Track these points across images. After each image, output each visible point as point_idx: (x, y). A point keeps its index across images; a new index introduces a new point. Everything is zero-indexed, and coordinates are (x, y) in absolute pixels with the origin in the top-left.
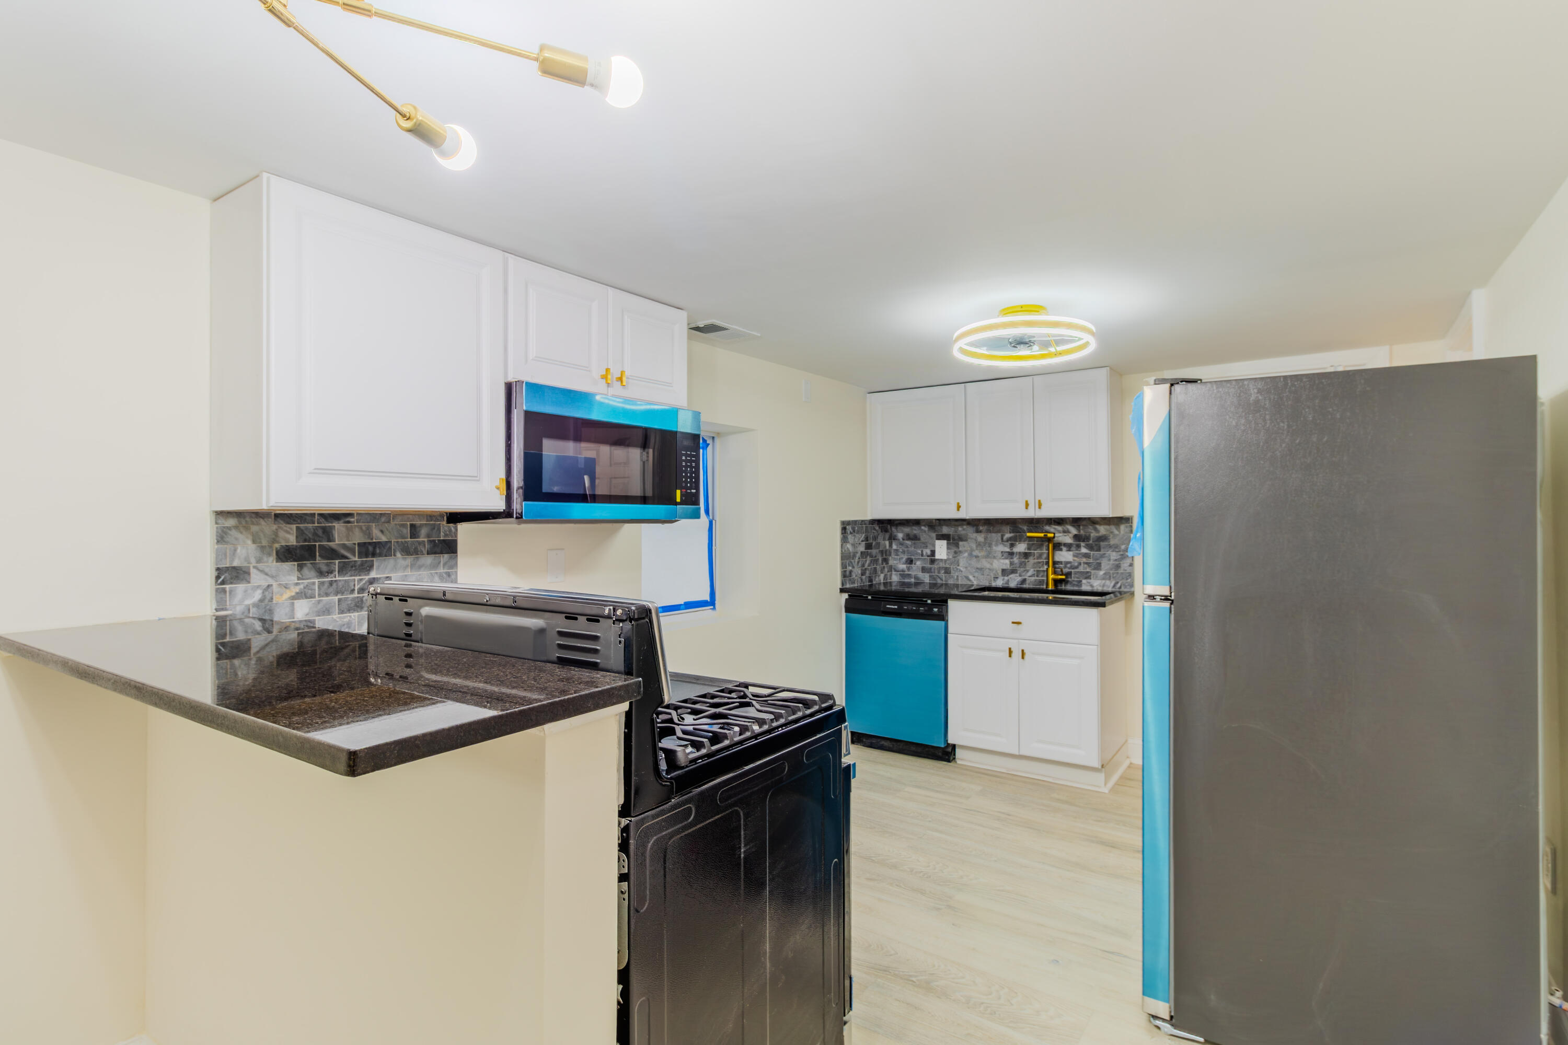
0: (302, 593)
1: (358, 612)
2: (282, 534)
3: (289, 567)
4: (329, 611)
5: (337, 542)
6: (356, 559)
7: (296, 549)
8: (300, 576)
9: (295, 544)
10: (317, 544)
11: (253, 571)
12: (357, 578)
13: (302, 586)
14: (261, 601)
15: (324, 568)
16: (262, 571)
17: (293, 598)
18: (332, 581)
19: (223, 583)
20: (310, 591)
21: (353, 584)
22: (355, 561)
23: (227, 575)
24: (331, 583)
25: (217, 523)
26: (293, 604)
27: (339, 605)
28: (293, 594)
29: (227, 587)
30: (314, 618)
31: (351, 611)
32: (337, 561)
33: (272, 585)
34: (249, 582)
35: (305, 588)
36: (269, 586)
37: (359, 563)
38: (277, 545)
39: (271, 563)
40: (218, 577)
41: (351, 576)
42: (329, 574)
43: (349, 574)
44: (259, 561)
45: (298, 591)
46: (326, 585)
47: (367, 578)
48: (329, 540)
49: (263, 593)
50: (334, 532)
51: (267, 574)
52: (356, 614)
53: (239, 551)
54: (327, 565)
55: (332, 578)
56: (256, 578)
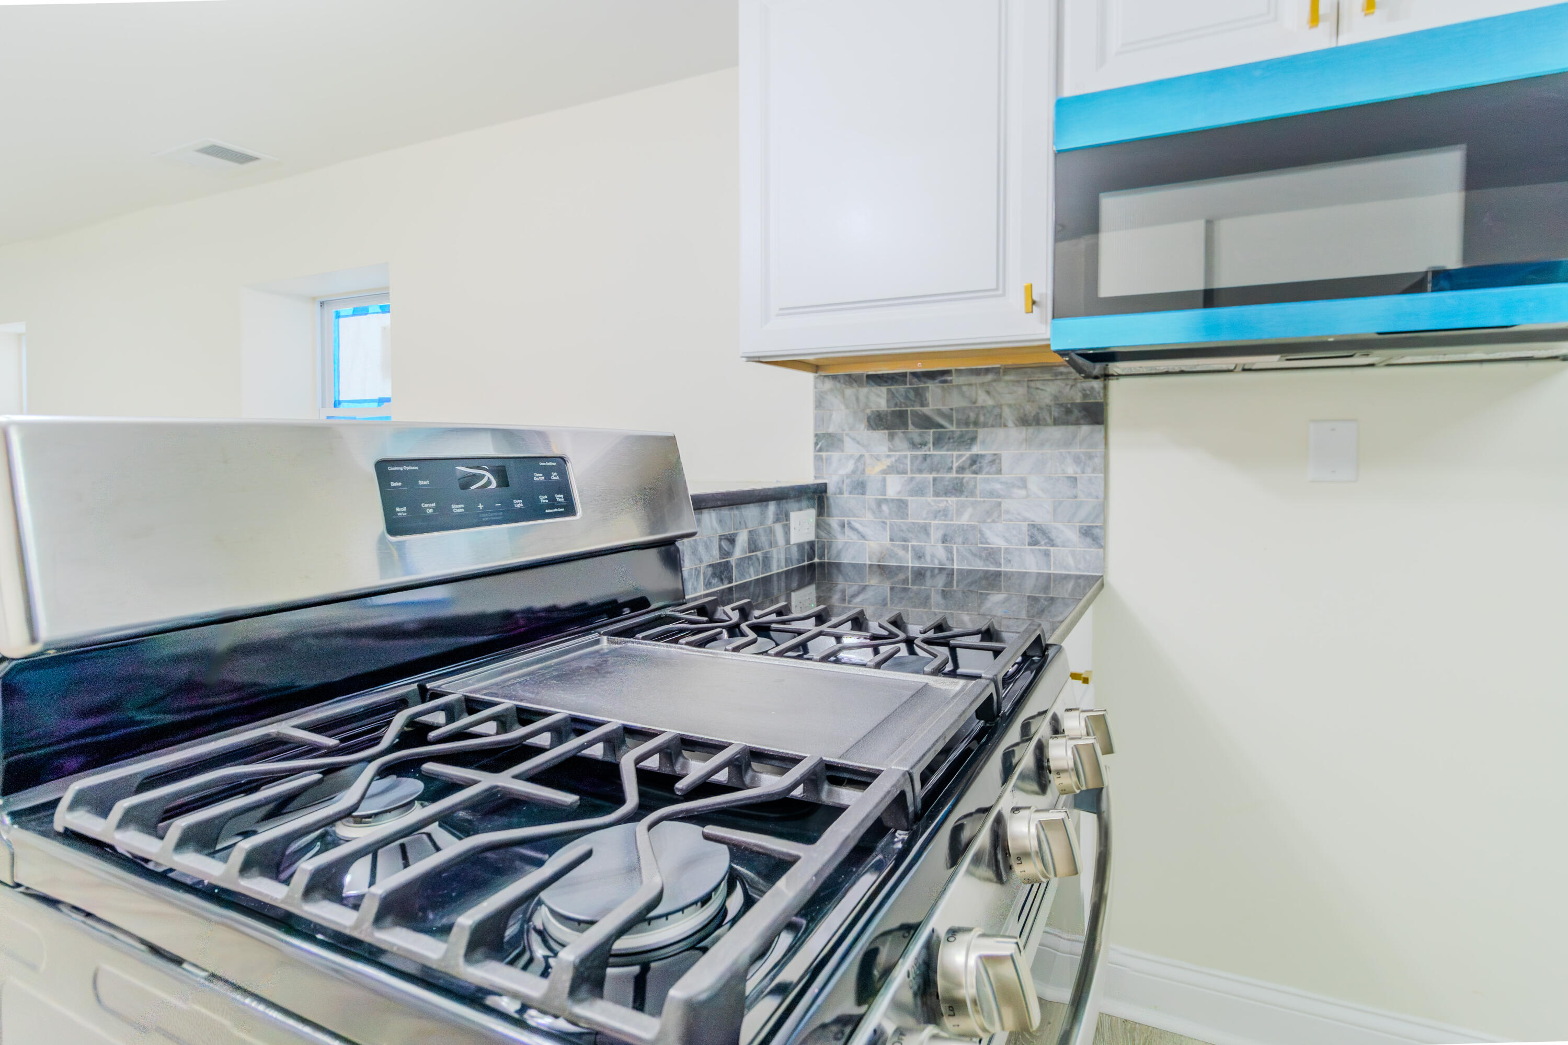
0: (893, 466)
1: (956, 497)
2: (873, 398)
3: (880, 435)
4: (922, 491)
5: (931, 407)
6: (954, 428)
7: (886, 415)
8: (891, 447)
9: (886, 409)
10: (909, 409)
11: (847, 440)
12: (955, 453)
13: (893, 459)
14: (854, 472)
15: (917, 439)
16: (853, 439)
17: (885, 472)
18: (926, 455)
19: (820, 450)
20: (902, 466)
21: (950, 460)
22: (952, 432)
23: (823, 441)
24: (925, 458)
25: (815, 387)
26: (884, 480)
27: (934, 485)
28: (885, 467)
29: (824, 454)
30: (906, 498)
31: (949, 495)
32: (932, 431)
33: (863, 455)
34: (843, 451)
35: (896, 461)
36: (861, 456)
37: (958, 434)
38: (868, 411)
39: (863, 432)
40: (816, 444)
41: (948, 450)
42: (923, 447)
43: (945, 448)
44: (852, 428)
45: (889, 464)
46: (920, 459)
47: (968, 453)
48: (922, 405)
49: (855, 463)
50: (927, 395)
51: (858, 443)
52: (954, 499)
53: (834, 416)
54: (920, 435)
55: (925, 451)
56: (850, 447)
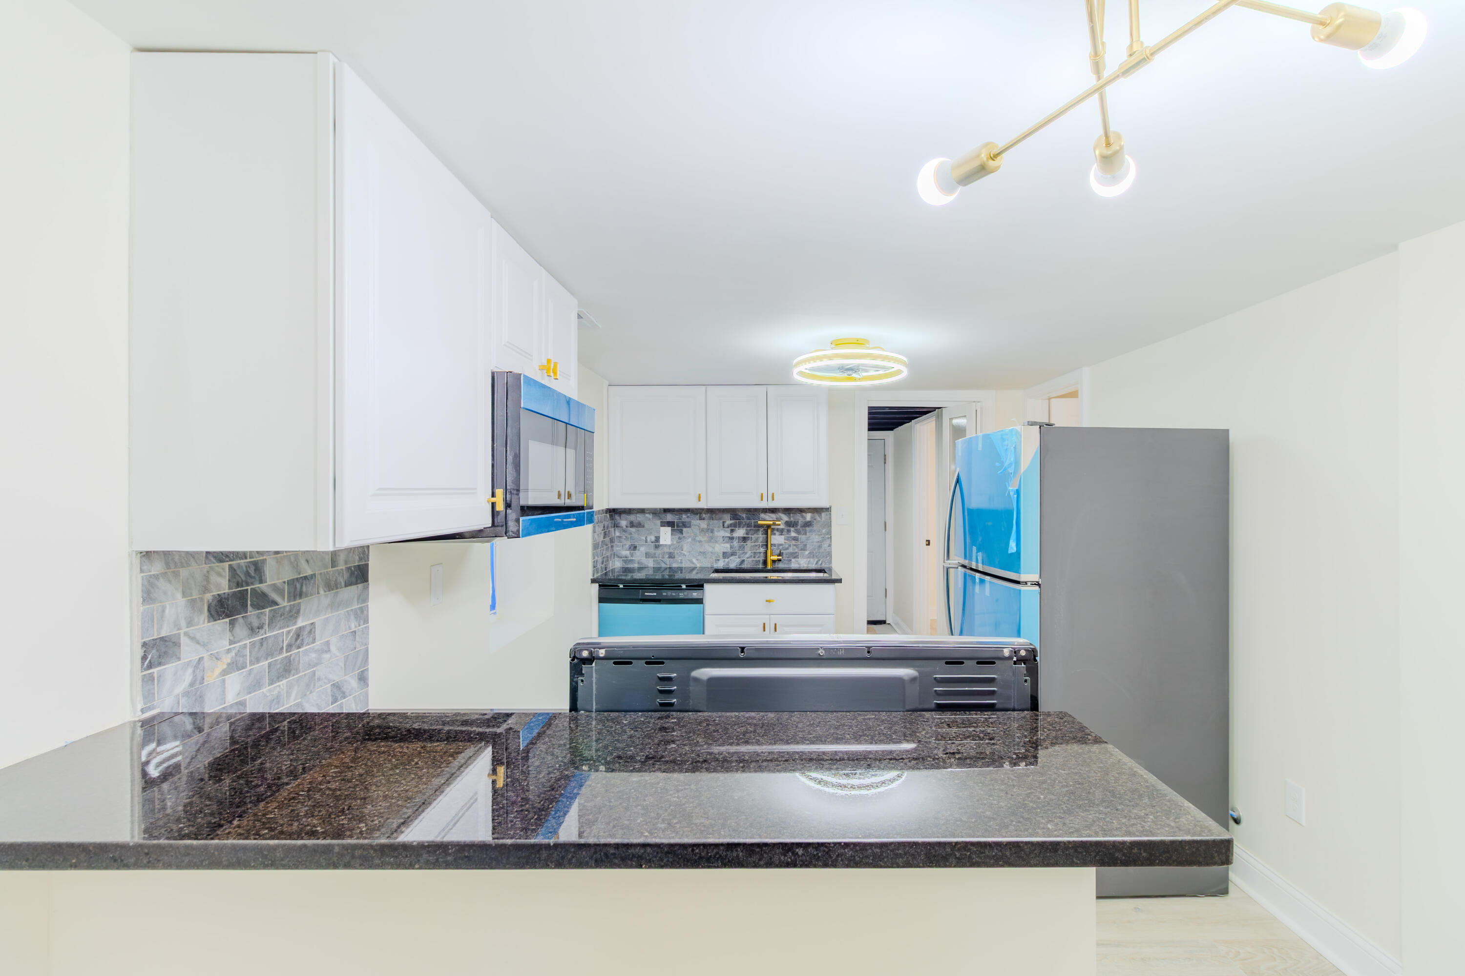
0: (233, 663)
1: (286, 678)
2: (214, 578)
3: (221, 626)
4: (259, 683)
5: (269, 582)
6: (285, 604)
7: (228, 599)
8: (232, 638)
9: (227, 591)
10: (249, 588)
11: (184, 640)
12: (285, 630)
13: (233, 653)
14: (192, 684)
15: (256, 623)
16: (193, 639)
17: (225, 673)
18: (262, 639)
19: (150, 666)
20: (241, 659)
21: (281, 639)
22: (284, 607)
23: (154, 651)
24: (262, 642)
25: (142, 571)
26: (224, 681)
27: (269, 672)
28: (225, 666)
29: (155, 671)
30: (245, 698)
31: (281, 678)
32: (267, 610)
33: (203, 658)
34: (179, 659)
35: (236, 655)
36: (201, 659)
37: (287, 609)
38: (208, 596)
39: (204, 625)
40: (144, 658)
41: (280, 628)
42: (260, 630)
43: (278, 626)
44: (190, 623)
45: (229, 661)
46: (258, 645)
47: (294, 627)
48: (261, 582)
49: (194, 671)
50: (265, 569)
51: (198, 643)
52: (285, 681)
53: (167, 611)
54: (258, 617)
55: (262, 635)
56: (188, 652)
